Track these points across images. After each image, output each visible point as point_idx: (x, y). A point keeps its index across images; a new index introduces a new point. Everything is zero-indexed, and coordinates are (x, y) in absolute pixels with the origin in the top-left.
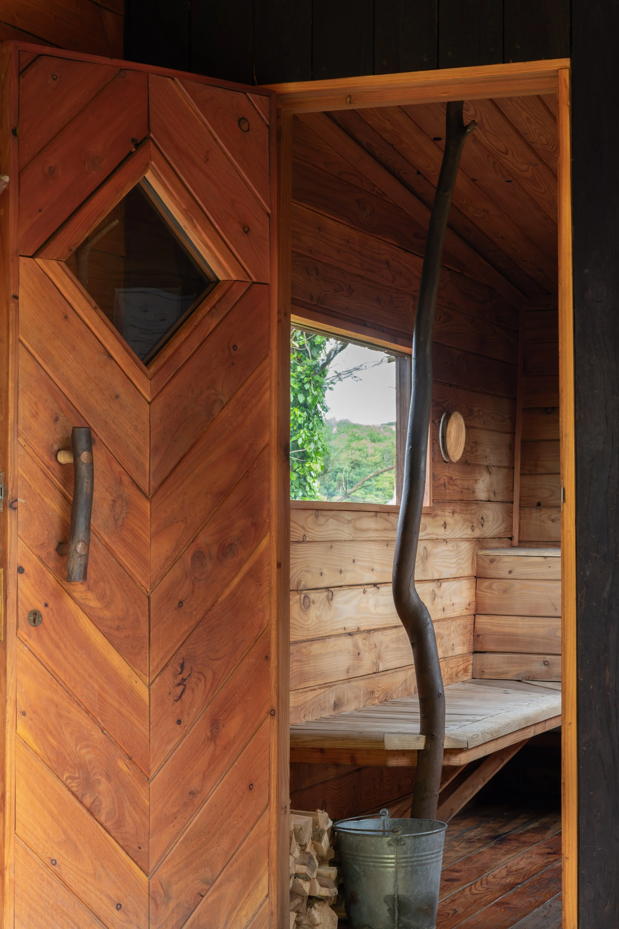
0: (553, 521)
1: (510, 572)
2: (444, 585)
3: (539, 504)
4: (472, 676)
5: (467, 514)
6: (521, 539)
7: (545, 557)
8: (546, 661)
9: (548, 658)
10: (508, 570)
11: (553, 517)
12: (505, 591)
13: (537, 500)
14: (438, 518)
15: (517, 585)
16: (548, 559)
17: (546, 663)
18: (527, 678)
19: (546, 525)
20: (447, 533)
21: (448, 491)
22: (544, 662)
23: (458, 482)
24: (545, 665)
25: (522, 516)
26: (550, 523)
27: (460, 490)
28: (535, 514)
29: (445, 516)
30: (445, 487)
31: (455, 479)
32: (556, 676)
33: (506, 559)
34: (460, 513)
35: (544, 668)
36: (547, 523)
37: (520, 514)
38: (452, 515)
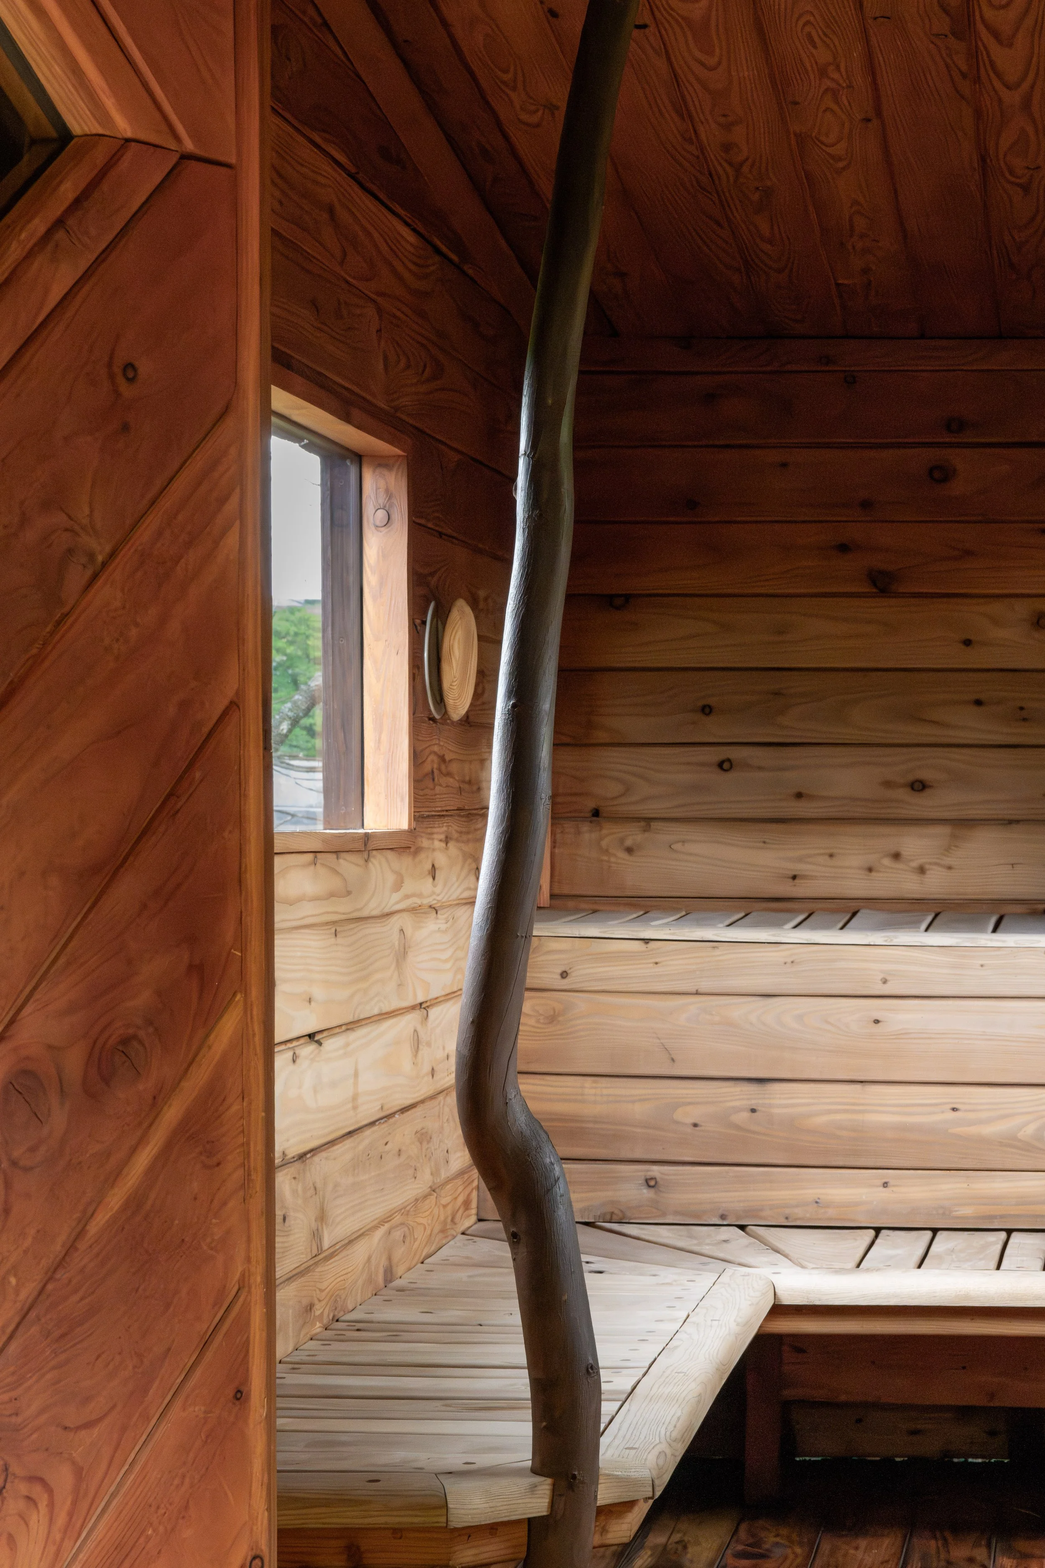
0: (629, 850)
1: (564, 975)
2: (434, 1012)
3: (596, 813)
4: (477, 1214)
5: (468, 841)
6: (556, 891)
7: (646, 941)
8: (652, 1179)
9: (656, 1171)
10: (559, 971)
11: (629, 843)
12: (552, 1018)
13: (591, 804)
14: (422, 856)
15: (581, 1003)
16: (652, 945)
17: (650, 1183)
18: (608, 1217)
19: (613, 859)
20: (438, 890)
21: (438, 789)
22: (647, 1181)
23: (454, 767)
24: (649, 1186)
25: (558, 836)
26: (622, 855)
27: (457, 785)
28: (588, 834)
29: (434, 850)
30: (433, 780)
31: (450, 761)
32: (676, 1213)
33: (554, 945)
34: (457, 840)
35: (647, 1194)
36: (615, 855)
37: (553, 833)
38: (443, 845)
